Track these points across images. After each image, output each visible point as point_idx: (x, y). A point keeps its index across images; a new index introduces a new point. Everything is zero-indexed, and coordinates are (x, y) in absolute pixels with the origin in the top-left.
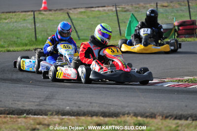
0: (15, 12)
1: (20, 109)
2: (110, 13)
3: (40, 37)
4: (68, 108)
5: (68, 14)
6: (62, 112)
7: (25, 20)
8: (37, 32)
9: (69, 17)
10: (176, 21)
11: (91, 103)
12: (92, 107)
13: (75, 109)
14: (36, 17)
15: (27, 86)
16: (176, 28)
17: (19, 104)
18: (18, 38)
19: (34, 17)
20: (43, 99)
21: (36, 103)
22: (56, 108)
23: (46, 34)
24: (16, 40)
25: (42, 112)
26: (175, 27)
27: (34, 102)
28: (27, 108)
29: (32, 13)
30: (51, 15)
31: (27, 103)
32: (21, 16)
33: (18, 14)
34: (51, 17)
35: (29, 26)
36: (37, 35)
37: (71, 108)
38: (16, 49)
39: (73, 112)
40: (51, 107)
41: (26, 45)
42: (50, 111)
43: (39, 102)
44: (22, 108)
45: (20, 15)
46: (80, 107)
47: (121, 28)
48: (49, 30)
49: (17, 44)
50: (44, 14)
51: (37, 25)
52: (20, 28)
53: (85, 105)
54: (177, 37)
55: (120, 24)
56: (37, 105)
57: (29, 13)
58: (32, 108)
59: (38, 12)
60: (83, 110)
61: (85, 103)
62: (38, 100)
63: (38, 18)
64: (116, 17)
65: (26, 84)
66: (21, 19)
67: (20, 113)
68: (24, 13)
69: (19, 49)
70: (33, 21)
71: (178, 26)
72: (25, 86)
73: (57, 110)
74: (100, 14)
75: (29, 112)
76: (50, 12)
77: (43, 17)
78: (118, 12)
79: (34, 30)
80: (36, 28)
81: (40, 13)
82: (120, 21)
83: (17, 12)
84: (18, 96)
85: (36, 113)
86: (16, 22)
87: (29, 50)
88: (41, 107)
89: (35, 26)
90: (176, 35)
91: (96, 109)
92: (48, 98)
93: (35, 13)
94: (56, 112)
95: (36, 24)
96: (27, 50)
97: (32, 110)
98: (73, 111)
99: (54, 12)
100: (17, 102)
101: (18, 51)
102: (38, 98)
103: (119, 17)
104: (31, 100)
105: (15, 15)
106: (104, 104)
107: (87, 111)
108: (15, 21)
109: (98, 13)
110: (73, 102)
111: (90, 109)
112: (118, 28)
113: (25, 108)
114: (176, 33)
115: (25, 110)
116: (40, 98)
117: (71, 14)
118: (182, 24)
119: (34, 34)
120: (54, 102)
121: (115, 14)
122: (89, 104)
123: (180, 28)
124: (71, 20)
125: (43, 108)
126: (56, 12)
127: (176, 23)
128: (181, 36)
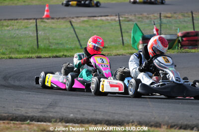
0: (17, 19)
1: (23, 116)
2: (113, 23)
3: (41, 45)
4: (72, 115)
5: (70, 22)
6: (66, 119)
7: (27, 27)
8: (39, 40)
9: (72, 25)
10: (179, 32)
11: (95, 111)
12: (96, 115)
13: (79, 116)
14: (38, 24)
15: (30, 93)
16: (180, 39)
17: (22, 111)
18: (19, 45)
19: (36, 25)
20: (46, 106)
21: (40, 110)
22: (59, 115)
23: (48, 42)
24: (17, 47)
25: (45, 119)
26: (178, 38)
27: (37, 109)
28: (31, 114)
29: (35, 21)
30: (53, 23)
31: (30, 110)
32: (23, 24)
33: (20, 21)
34: (54, 26)
35: (31, 33)
36: (39, 43)
37: (75, 115)
38: (18, 56)
39: (77, 120)
40: (55, 114)
41: (28, 52)
42: (53, 118)
43: (43, 109)
44: (25, 114)
45: (22, 22)
46: (84, 115)
47: (124, 38)
48: (51, 38)
49: (18, 51)
50: (46, 22)
51: (40, 33)
52: (22, 36)
53: (89, 113)
54: (181, 48)
55: (123, 34)
56: (41, 112)
57: (31, 21)
58: (36, 115)
59: (40, 20)
60: (87, 117)
61: (89, 111)
62: (42, 107)
63: (40, 26)
64: (119, 27)
65: (29, 91)
66: (23, 26)
67: (23, 119)
68: (26, 21)
69: (22, 56)
70: (35, 29)
71: (182, 37)
72: (28, 93)
73: (61, 118)
74: (103, 24)
75: (32, 119)
76: (53, 20)
77: (46, 25)
78: (121, 22)
79: (36, 38)
80: (39, 36)
81: (42, 21)
82: (123, 31)
83: (19, 19)
84: (21, 103)
85: (40, 120)
86: (18, 29)
87: (31, 57)
88: (45, 114)
89: (37, 34)
90: (180, 46)
91: (100, 117)
92: (51, 105)
93: (37, 21)
94: (60, 119)
95: (38, 32)
96: (29, 58)
97: (36, 117)
98: (77, 118)
99: (56, 20)
100: (20, 109)
101: (20, 58)
102: (41, 105)
103: (122, 27)
104: (34, 106)
105: (17, 23)
106: (108, 112)
107: (91, 119)
108: (16, 28)
109: (101, 22)
110: (77, 110)
111: (94, 117)
112: (121, 38)
113: (28, 115)
114: (179, 44)
115: (29, 117)
116: (43, 105)
117: (74, 22)
118: (186, 35)
119: (36, 42)
120: (57, 109)
121: (118, 24)
122: (93, 112)
123: (184, 39)
124: (74, 29)
125: (46, 115)
126: (59, 20)
127: (179, 34)
128: (185, 47)
